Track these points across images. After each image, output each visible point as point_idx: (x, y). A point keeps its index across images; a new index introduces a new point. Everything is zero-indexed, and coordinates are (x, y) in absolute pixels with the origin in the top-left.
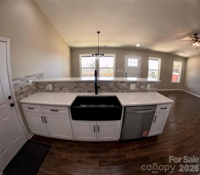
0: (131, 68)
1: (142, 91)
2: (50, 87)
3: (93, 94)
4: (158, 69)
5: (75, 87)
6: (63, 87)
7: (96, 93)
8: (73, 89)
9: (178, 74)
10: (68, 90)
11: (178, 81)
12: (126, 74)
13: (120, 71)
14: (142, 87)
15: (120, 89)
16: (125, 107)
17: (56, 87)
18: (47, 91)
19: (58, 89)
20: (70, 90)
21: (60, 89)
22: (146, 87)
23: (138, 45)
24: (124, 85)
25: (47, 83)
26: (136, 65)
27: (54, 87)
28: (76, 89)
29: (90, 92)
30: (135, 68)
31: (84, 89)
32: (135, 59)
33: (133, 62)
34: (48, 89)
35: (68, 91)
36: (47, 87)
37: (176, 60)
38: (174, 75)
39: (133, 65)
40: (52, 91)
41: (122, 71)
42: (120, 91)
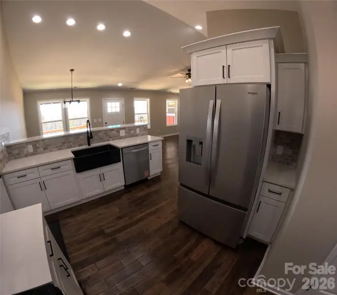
0: (112, 114)
1: (132, 136)
2: (30, 149)
3: (85, 147)
4: (146, 112)
5: (64, 143)
6: (49, 145)
7: (89, 145)
8: (61, 146)
9: (174, 115)
10: (55, 147)
11: (176, 123)
12: (106, 123)
13: (98, 121)
14: (132, 132)
15: (111, 138)
16: (122, 149)
17: (39, 148)
18: (26, 156)
19: (42, 149)
20: (57, 147)
21: (45, 149)
22: (136, 131)
23: (120, 85)
24: (114, 132)
25: (25, 145)
26: (118, 110)
27: (36, 148)
28: (65, 145)
29: (81, 145)
30: (116, 114)
31: (74, 143)
32: (115, 102)
33: (113, 106)
34: (28, 151)
35: (55, 149)
36: (26, 150)
37: (170, 98)
38: (169, 116)
39: (114, 111)
40: (33, 154)
41: (100, 120)
42: (111, 139)
